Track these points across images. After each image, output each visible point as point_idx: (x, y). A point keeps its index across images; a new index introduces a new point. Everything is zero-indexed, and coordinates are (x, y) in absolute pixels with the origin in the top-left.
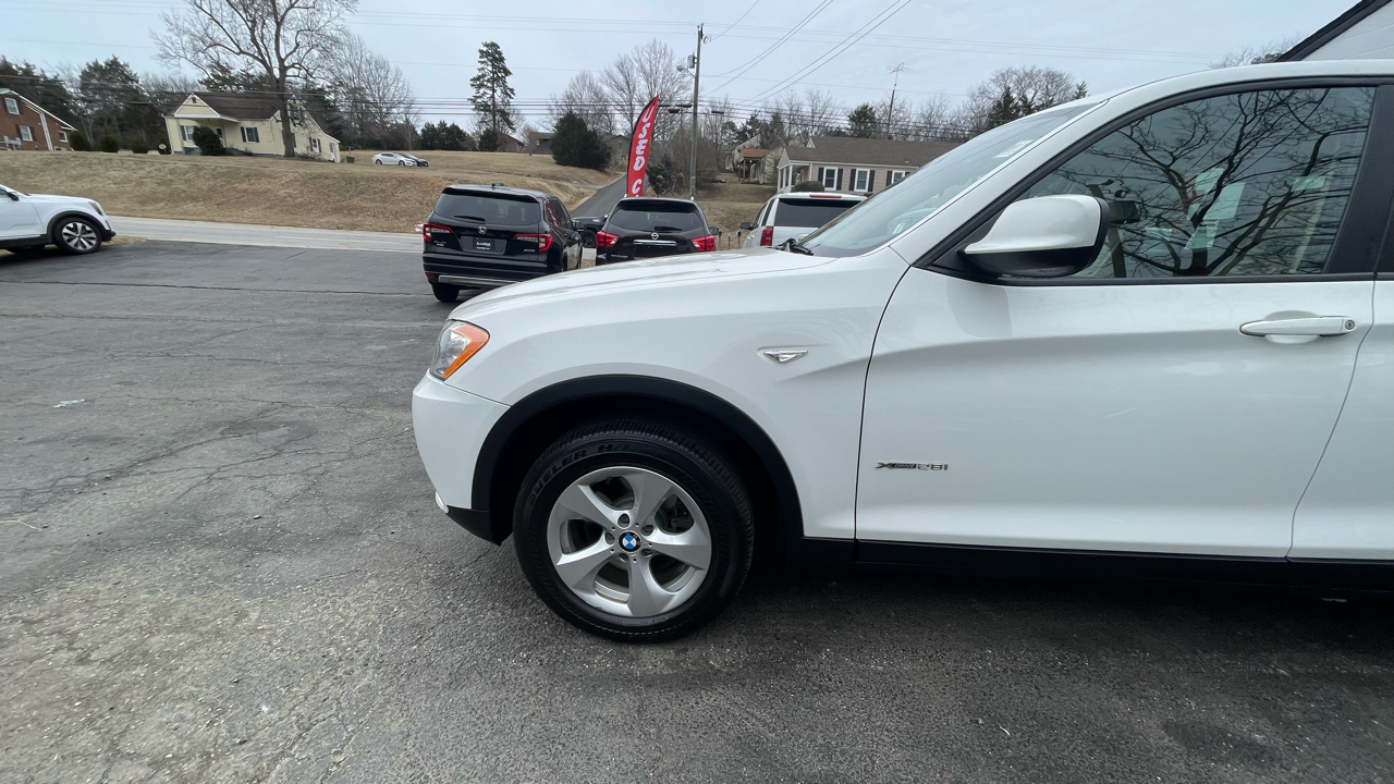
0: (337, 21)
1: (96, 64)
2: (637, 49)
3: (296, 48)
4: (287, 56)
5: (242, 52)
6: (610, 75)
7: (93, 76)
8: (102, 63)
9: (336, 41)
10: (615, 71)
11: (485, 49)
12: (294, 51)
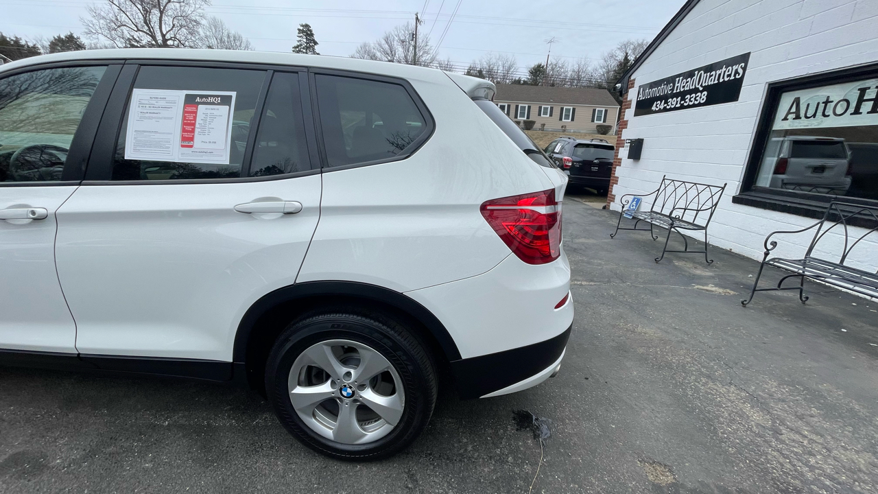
0: (199, 11)
1: (59, 37)
2: (396, 28)
3: (173, 27)
4: (167, 32)
5: (139, 30)
6: (380, 45)
7: (58, 45)
8: (63, 37)
9: (198, 23)
10: (383, 42)
11: (301, 28)
12: (172, 29)
